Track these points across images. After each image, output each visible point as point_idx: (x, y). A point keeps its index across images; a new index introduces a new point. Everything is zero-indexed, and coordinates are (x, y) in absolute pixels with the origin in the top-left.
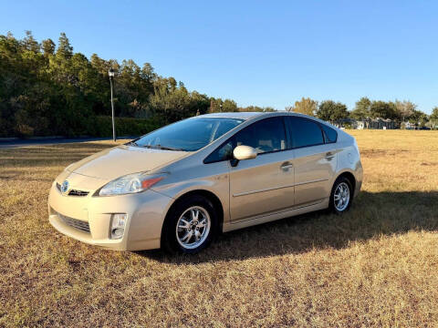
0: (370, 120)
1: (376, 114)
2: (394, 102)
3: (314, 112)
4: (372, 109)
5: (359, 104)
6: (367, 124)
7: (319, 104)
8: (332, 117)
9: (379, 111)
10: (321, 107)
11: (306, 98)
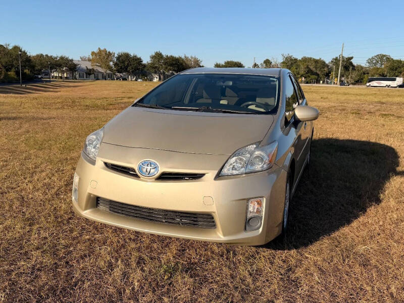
0: (164, 73)
1: (169, 67)
2: (183, 57)
3: (111, 63)
4: (165, 63)
5: (152, 57)
6: (162, 77)
7: (116, 55)
8: (129, 68)
9: (172, 65)
10: (118, 58)
11: (102, 49)
